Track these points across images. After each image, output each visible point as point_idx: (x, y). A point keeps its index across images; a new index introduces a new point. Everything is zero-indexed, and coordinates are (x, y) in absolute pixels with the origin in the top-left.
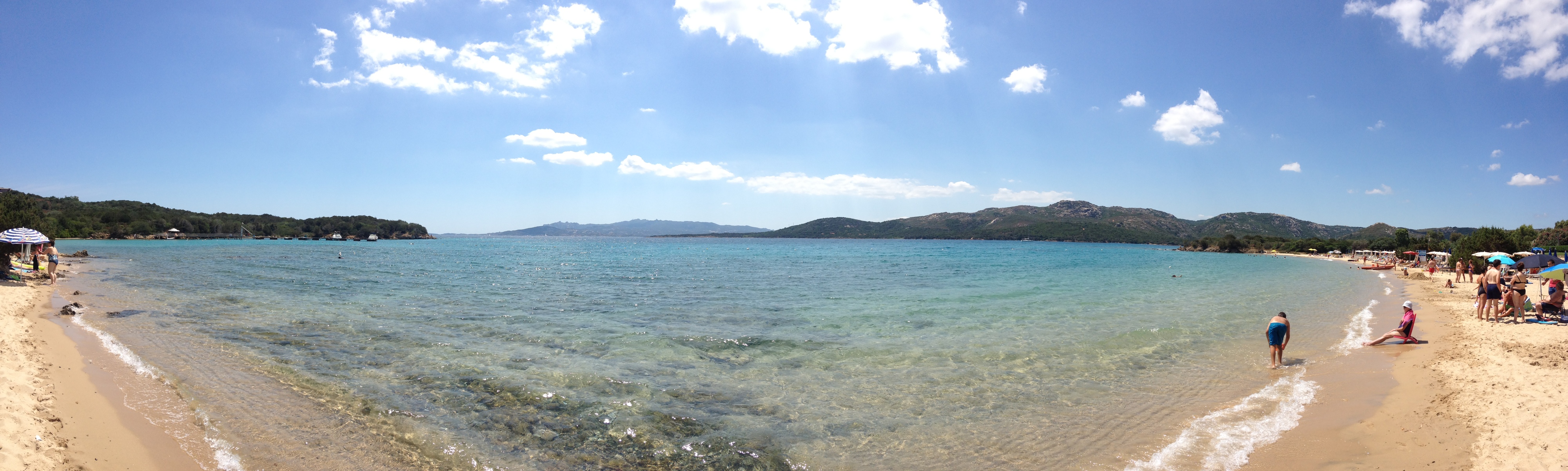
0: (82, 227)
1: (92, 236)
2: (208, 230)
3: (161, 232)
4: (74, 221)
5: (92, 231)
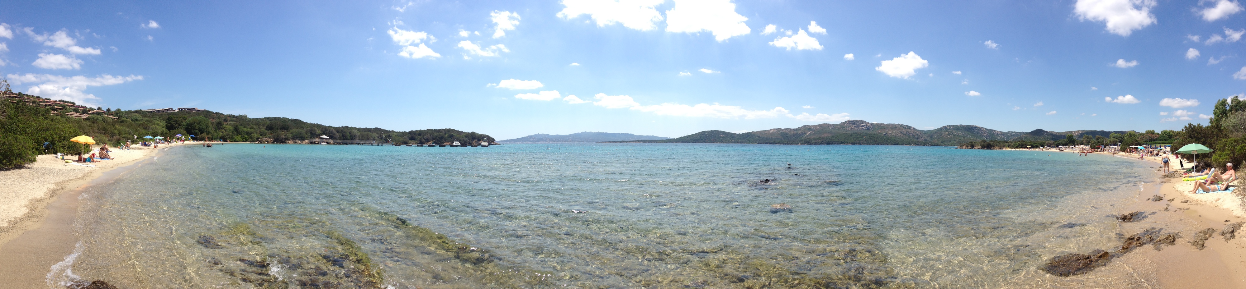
0: (251, 133)
1: (259, 141)
2: (349, 137)
3: (314, 138)
4: (246, 129)
5: (259, 136)
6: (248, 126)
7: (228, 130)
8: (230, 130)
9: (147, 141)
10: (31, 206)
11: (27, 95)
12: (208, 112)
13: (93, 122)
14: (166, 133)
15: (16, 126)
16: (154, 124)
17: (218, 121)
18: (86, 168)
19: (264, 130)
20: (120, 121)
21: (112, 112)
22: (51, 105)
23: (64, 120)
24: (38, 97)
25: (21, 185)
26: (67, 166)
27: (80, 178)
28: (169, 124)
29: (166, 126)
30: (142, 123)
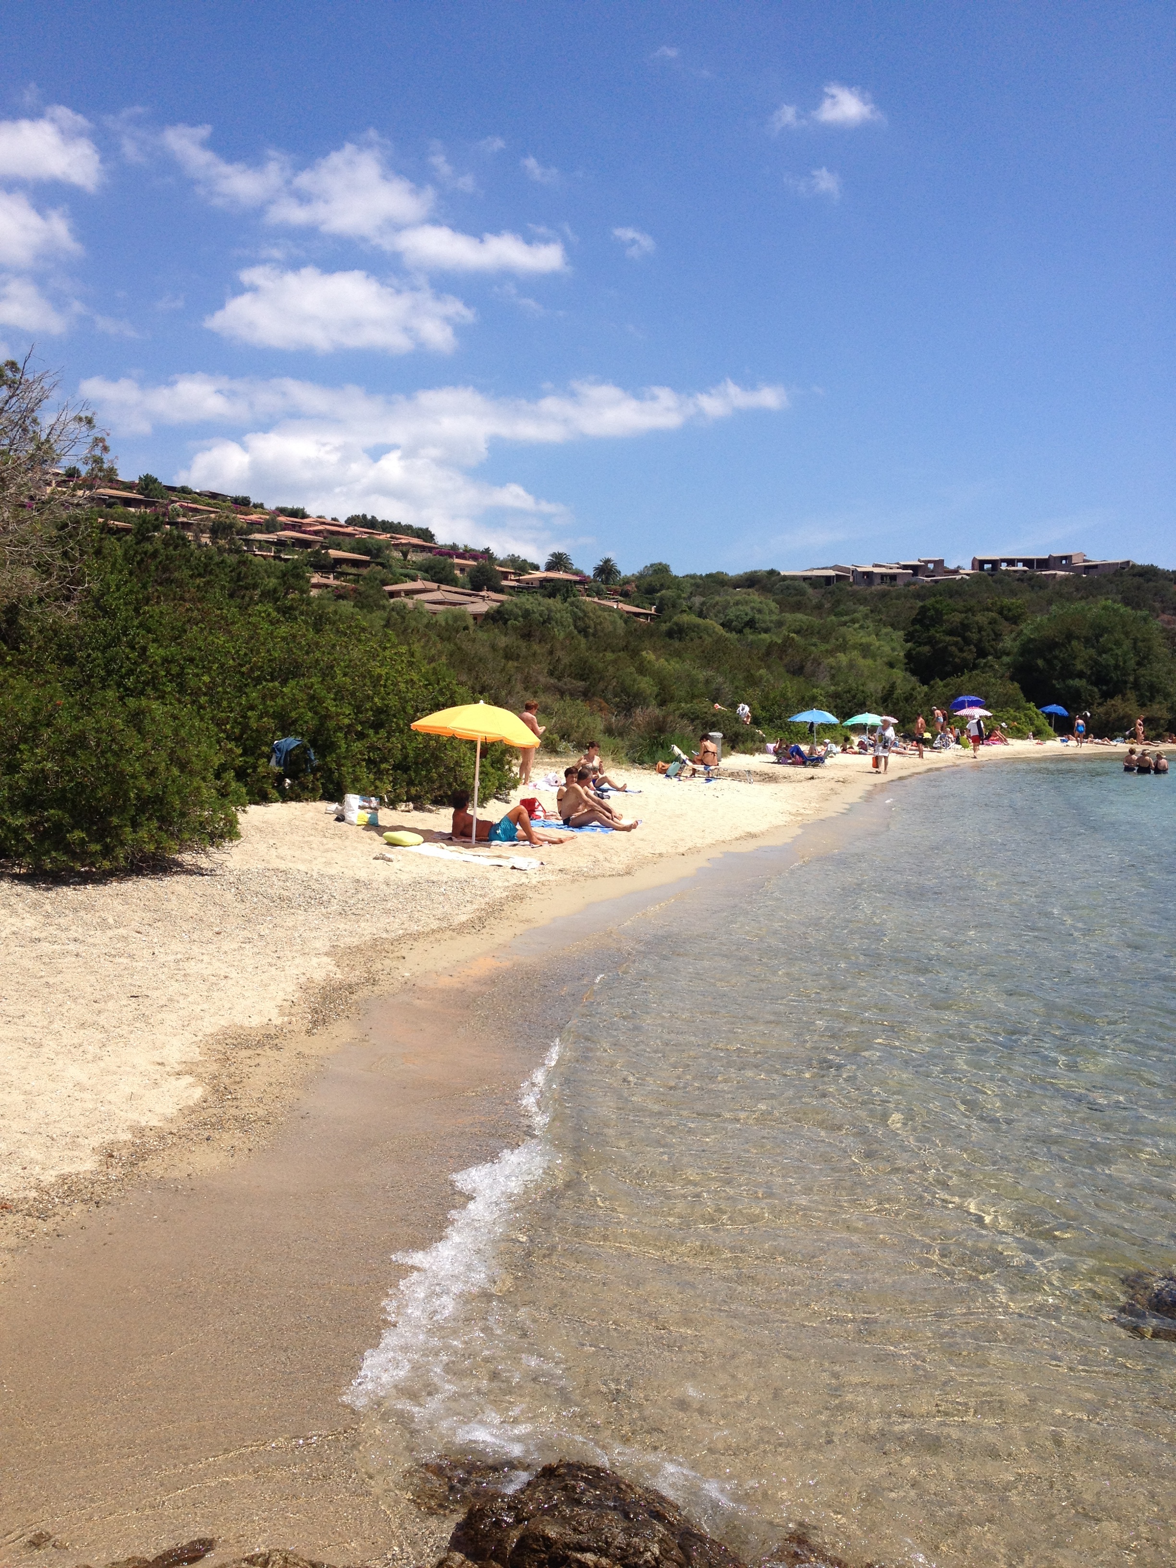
9: (805, 740)
10: (214, 1068)
11: (184, 490)
13: (527, 636)
14: (909, 698)
15: (134, 655)
16: (843, 647)
18: (494, 875)
20: (664, 627)
21: (627, 581)
22: (306, 544)
23: (378, 618)
24: (242, 503)
25: (162, 958)
26: (395, 865)
27: (463, 925)
28: (925, 644)
29: (908, 655)
30: (779, 641)
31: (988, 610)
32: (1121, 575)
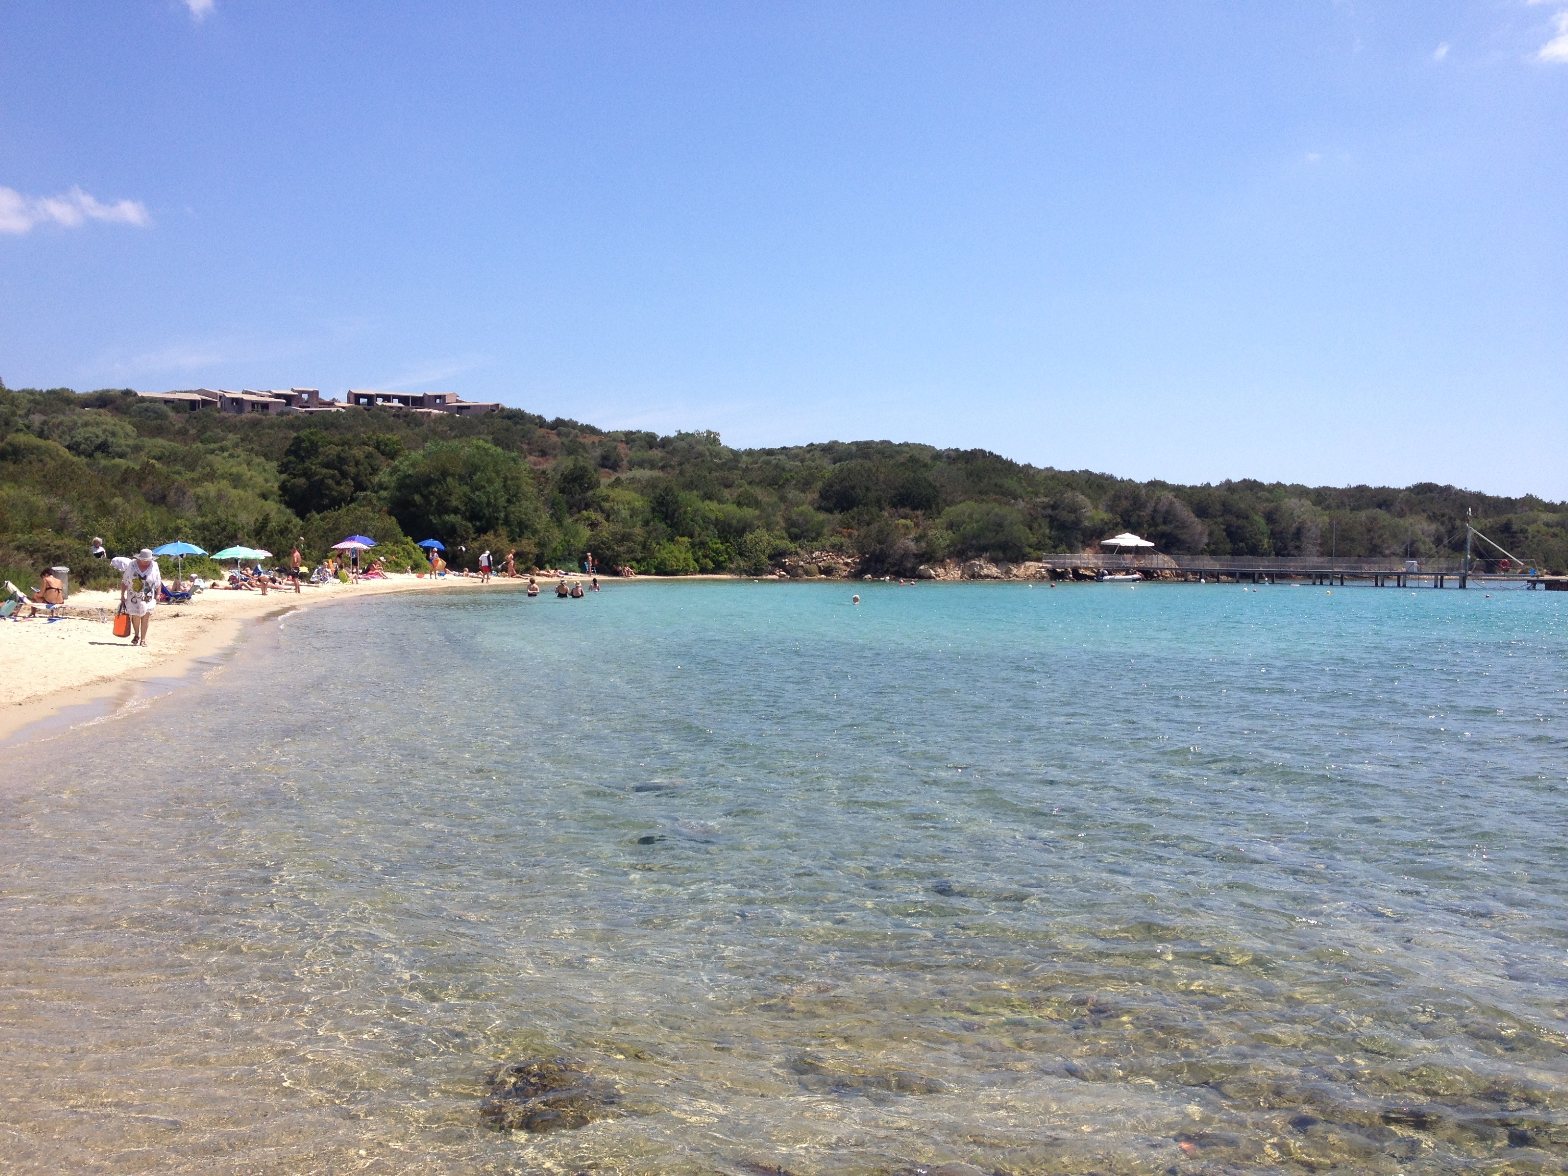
3: (1072, 549)
4: (714, 505)
5: (786, 544)
6: (726, 493)
7: (625, 513)
8: (634, 513)
12: (517, 416)
17: (567, 463)
19: (807, 508)
28: (300, 476)
29: (283, 487)
30: (137, 468)
31: (365, 444)
32: (492, 417)
